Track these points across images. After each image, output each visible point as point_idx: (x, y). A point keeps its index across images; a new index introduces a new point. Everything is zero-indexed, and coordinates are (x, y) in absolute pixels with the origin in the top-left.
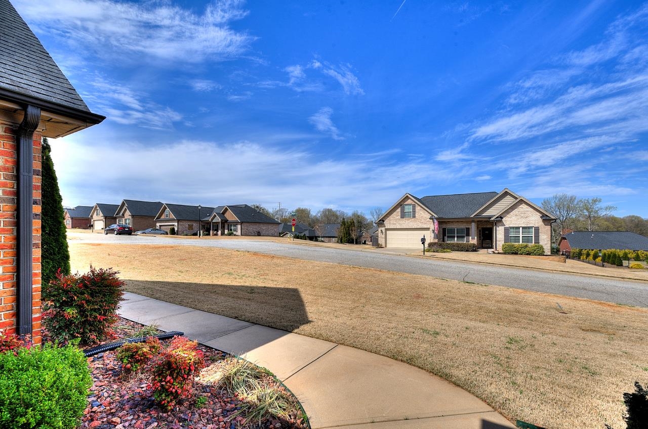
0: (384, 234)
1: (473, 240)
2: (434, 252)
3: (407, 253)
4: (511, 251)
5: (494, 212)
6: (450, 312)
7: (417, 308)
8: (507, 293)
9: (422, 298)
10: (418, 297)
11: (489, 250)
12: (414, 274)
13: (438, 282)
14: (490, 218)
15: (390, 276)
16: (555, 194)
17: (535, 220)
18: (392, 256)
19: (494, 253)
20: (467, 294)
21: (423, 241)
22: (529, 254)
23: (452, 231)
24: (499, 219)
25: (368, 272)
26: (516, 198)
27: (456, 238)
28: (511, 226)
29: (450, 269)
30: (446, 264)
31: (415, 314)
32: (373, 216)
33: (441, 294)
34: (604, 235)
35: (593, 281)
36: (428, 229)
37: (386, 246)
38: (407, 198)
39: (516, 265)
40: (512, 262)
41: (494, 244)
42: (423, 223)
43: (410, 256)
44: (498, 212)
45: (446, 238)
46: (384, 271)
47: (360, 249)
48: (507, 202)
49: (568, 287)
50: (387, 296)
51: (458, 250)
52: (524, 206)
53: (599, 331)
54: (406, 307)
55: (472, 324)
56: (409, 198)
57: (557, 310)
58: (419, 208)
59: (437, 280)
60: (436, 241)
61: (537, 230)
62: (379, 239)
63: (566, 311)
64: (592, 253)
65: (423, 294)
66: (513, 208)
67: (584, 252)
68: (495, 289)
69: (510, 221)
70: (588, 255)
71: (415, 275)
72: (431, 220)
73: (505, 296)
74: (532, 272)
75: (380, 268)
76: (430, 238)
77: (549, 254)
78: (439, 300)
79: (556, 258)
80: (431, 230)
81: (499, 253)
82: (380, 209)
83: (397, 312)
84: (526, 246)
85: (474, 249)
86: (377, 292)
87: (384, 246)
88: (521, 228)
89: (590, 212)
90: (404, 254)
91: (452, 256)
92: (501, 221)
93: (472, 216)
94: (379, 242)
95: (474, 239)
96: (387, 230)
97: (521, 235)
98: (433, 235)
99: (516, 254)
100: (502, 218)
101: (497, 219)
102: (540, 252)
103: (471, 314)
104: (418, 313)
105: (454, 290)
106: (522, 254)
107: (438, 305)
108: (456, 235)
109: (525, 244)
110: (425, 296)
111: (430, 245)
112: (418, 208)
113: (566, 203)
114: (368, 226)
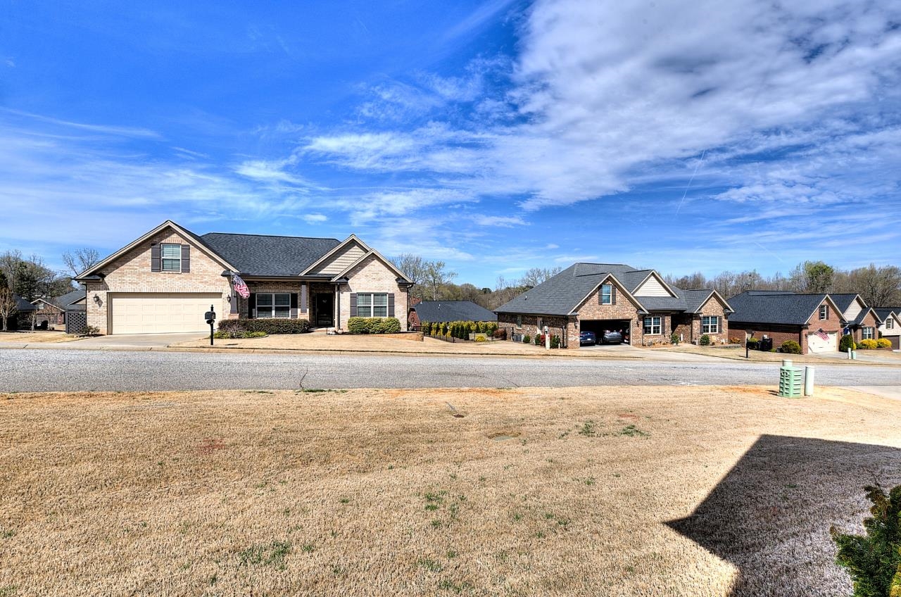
0: (105, 304)
1: (303, 315)
2: (232, 337)
3: (170, 344)
4: (360, 329)
5: (334, 269)
6: (293, 466)
7: (211, 480)
8: (379, 399)
9: (220, 447)
10: (211, 446)
11: (329, 329)
12: (191, 388)
13: (254, 400)
14: (330, 278)
15: (124, 404)
16: (400, 254)
17: (388, 284)
18: (128, 353)
19: (337, 333)
20: (318, 417)
21: (210, 317)
22: (383, 332)
23: (266, 299)
24: (344, 280)
25: (43, 406)
26: (366, 251)
27: (273, 312)
28: (359, 291)
29: (271, 369)
30: (263, 359)
31: (207, 504)
32: (72, 267)
33: (267, 428)
34: (449, 305)
35: (459, 361)
36: (219, 295)
37: (110, 332)
38: (168, 230)
39: (372, 350)
40: (365, 346)
41: (336, 320)
42: (206, 282)
43: (177, 349)
44: (342, 270)
45: (255, 311)
46: (104, 393)
47: (22, 343)
48: (354, 255)
49: (440, 374)
50: (113, 469)
51: (278, 333)
52: (376, 262)
53: (504, 434)
54: (177, 485)
55: (347, 484)
56: (175, 232)
57: (450, 413)
58: (198, 253)
59: (251, 396)
60: (236, 317)
61: (392, 297)
62: (89, 317)
63: (460, 411)
64: (441, 326)
65: (223, 437)
66: (362, 265)
67: (434, 326)
68: (359, 395)
69: (359, 284)
70: (438, 329)
71: (195, 393)
72: (226, 279)
73: (379, 405)
74: (394, 358)
75: (91, 387)
76: (224, 311)
77: (406, 330)
78: (262, 444)
79: (414, 335)
80: (225, 296)
81: (343, 333)
82: (92, 253)
83: (148, 515)
84: (379, 321)
85: (306, 328)
86: (75, 461)
87: (103, 329)
88: (372, 295)
89: (435, 278)
90: (161, 347)
91: (269, 343)
92: (346, 284)
93: (302, 274)
94: (89, 324)
95: (306, 312)
96: (111, 295)
97: (372, 306)
98: (228, 306)
99: (366, 333)
100: (348, 279)
101: (341, 281)
102: (394, 329)
103: (336, 458)
104: (215, 497)
105: (290, 413)
106: (374, 333)
107: (262, 456)
108: (274, 306)
109: (378, 318)
110: (228, 441)
111: (223, 325)
112: (195, 254)
113: (412, 265)
114: (58, 288)
